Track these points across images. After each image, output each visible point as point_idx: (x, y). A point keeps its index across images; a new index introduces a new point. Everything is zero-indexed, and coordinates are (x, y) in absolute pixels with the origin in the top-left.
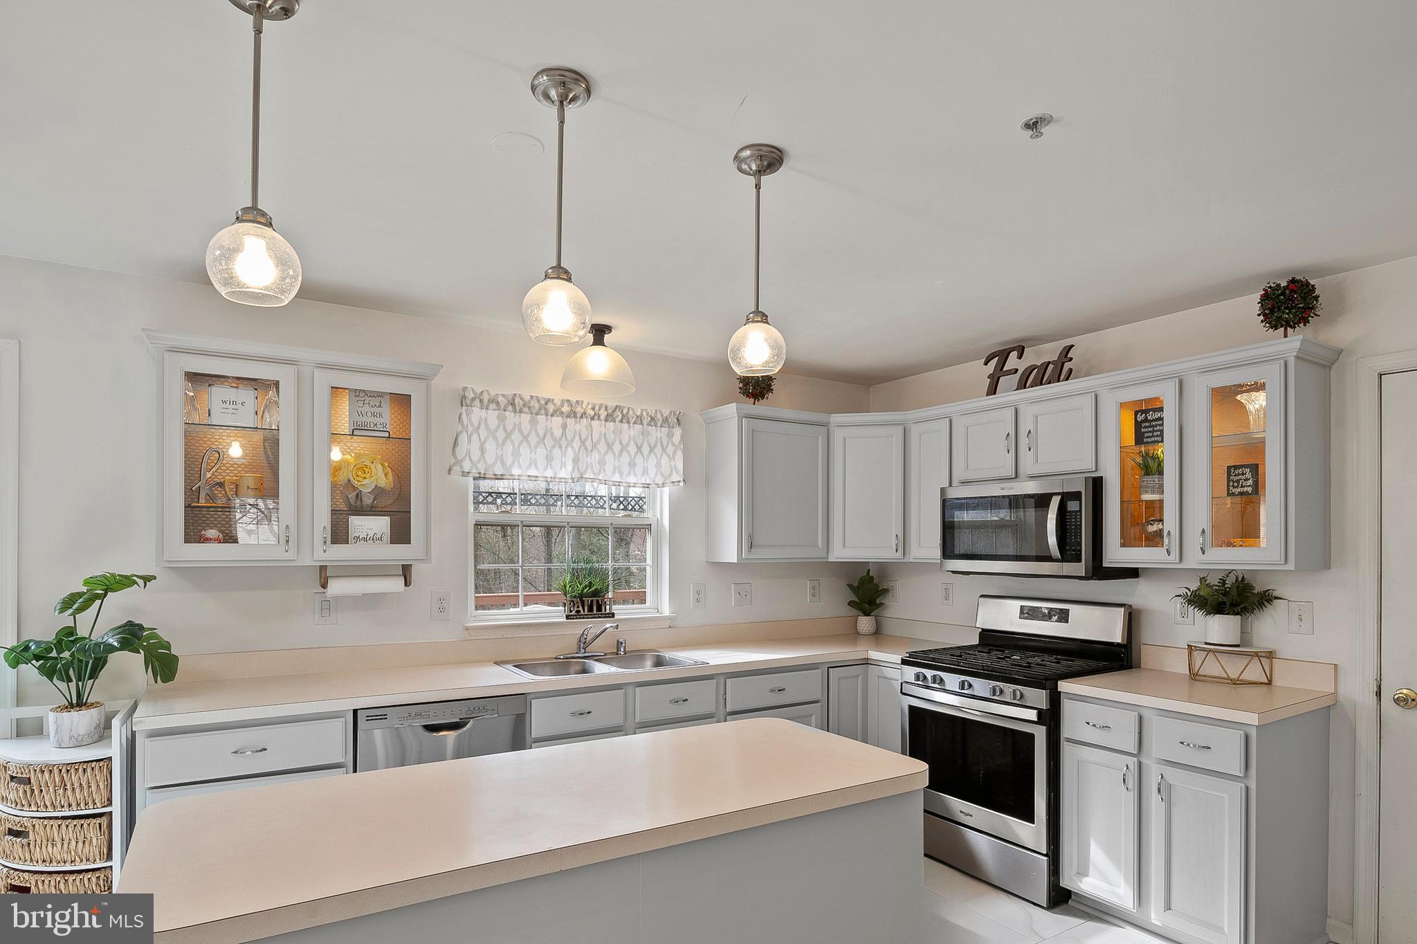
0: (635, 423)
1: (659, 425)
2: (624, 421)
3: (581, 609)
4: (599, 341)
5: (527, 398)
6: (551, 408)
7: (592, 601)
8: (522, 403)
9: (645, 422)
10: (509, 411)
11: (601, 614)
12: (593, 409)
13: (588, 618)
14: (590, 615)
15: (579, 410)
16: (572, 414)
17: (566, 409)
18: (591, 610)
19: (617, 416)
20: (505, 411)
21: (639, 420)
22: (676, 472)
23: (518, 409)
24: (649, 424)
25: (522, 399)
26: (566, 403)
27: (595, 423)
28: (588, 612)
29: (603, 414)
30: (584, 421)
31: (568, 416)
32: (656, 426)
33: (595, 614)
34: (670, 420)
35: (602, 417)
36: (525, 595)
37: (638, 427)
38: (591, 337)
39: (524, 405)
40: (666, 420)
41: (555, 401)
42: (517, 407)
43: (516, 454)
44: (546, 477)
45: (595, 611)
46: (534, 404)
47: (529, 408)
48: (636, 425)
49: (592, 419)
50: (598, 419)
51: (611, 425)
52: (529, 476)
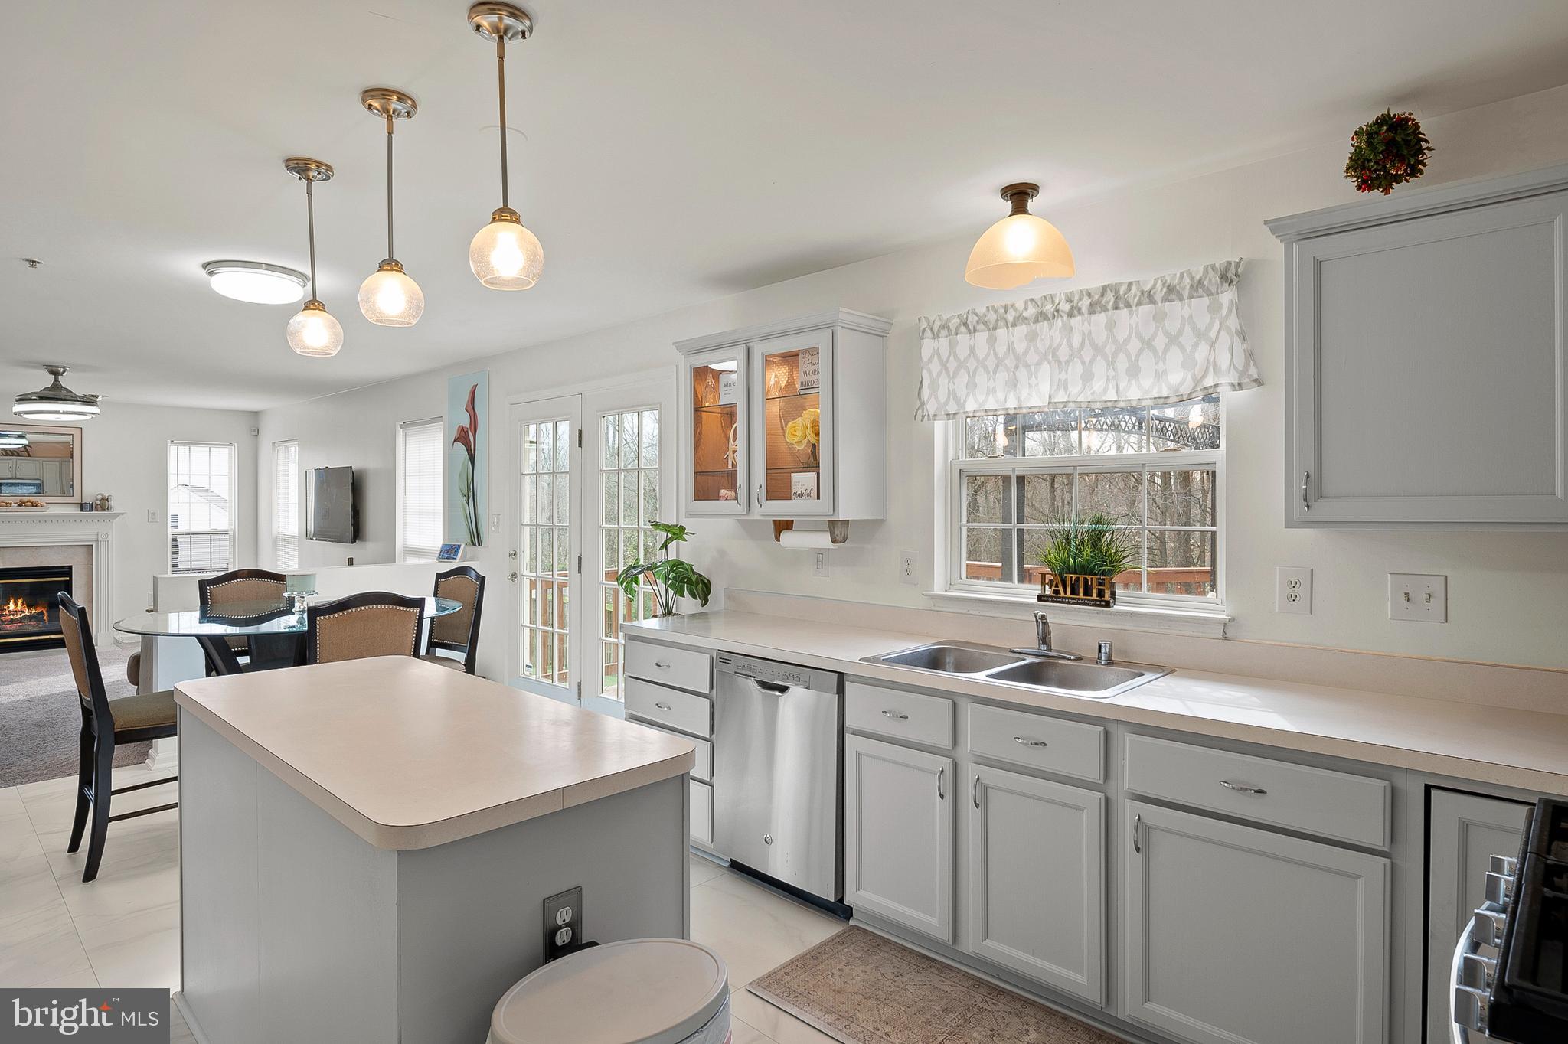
0: (1139, 304)
1: (1186, 294)
2: (1121, 305)
3: (1061, 589)
4: (1020, 208)
5: (981, 310)
6: (1010, 316)
7: (1077, 580)
8: (976, 318)
9: (1158, 297)
10: (962, 333)
11: (1088, 600)
12: (1069, 301)
13: (1068, 603)
14: (1072, 599)
15: (1049, 308)
16: (1042, 316)
17: (1031, 311)
18: (1074, 591)
19: (1108, 302)
20: (957, 334)
21: (1149, 297)
22: (1214, 369)
23: (971, 328)
24: (1166, 299)
25: (976, 315)
26: (1029, 303)
27: (1076, 321)
28: (1071, 594)
29: (1085, 304)
30: (1059, 322)
31: (1036, 321)
32: (1181, 299)
33: (1079, 599)
34: (1206, 283)
35: (1084, 309)
36: (968, 565)
37: (1146, 309)
38: (1008, 205)
39: (978, 322)
40: (1197, 286)
41: (1017, 305)
42: (970, 327)
43: (972, 386)
44: (1007, 409)
45: (1081, 595)
46: (992, 317)
47: (985, 323)
48: (1141, 308)
49: (1071, 315)
50: (1079, 313)
51: (1101, 318)
52: (986, 411)
